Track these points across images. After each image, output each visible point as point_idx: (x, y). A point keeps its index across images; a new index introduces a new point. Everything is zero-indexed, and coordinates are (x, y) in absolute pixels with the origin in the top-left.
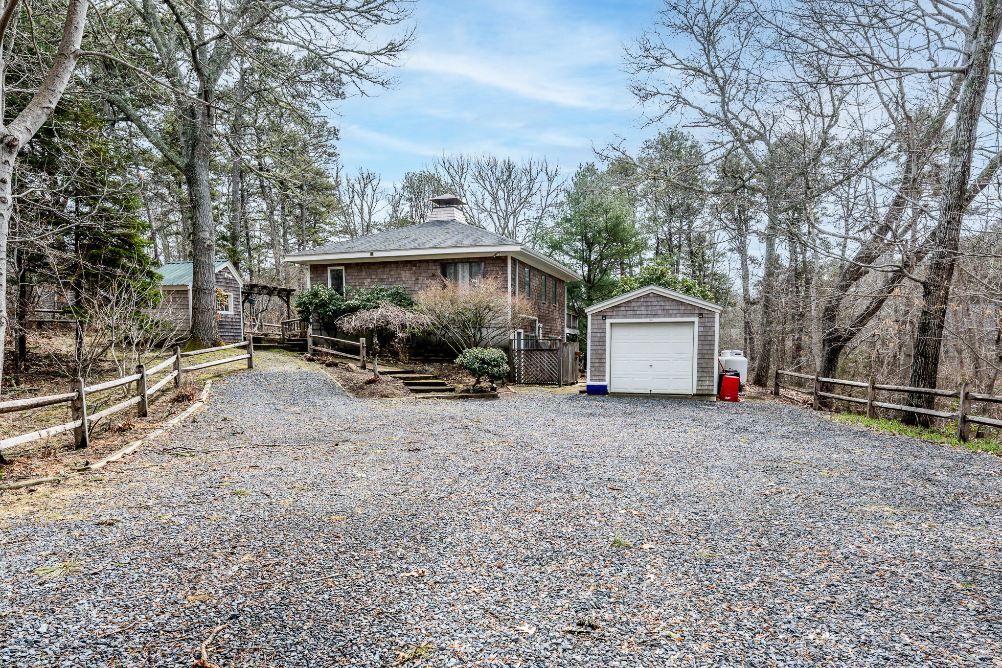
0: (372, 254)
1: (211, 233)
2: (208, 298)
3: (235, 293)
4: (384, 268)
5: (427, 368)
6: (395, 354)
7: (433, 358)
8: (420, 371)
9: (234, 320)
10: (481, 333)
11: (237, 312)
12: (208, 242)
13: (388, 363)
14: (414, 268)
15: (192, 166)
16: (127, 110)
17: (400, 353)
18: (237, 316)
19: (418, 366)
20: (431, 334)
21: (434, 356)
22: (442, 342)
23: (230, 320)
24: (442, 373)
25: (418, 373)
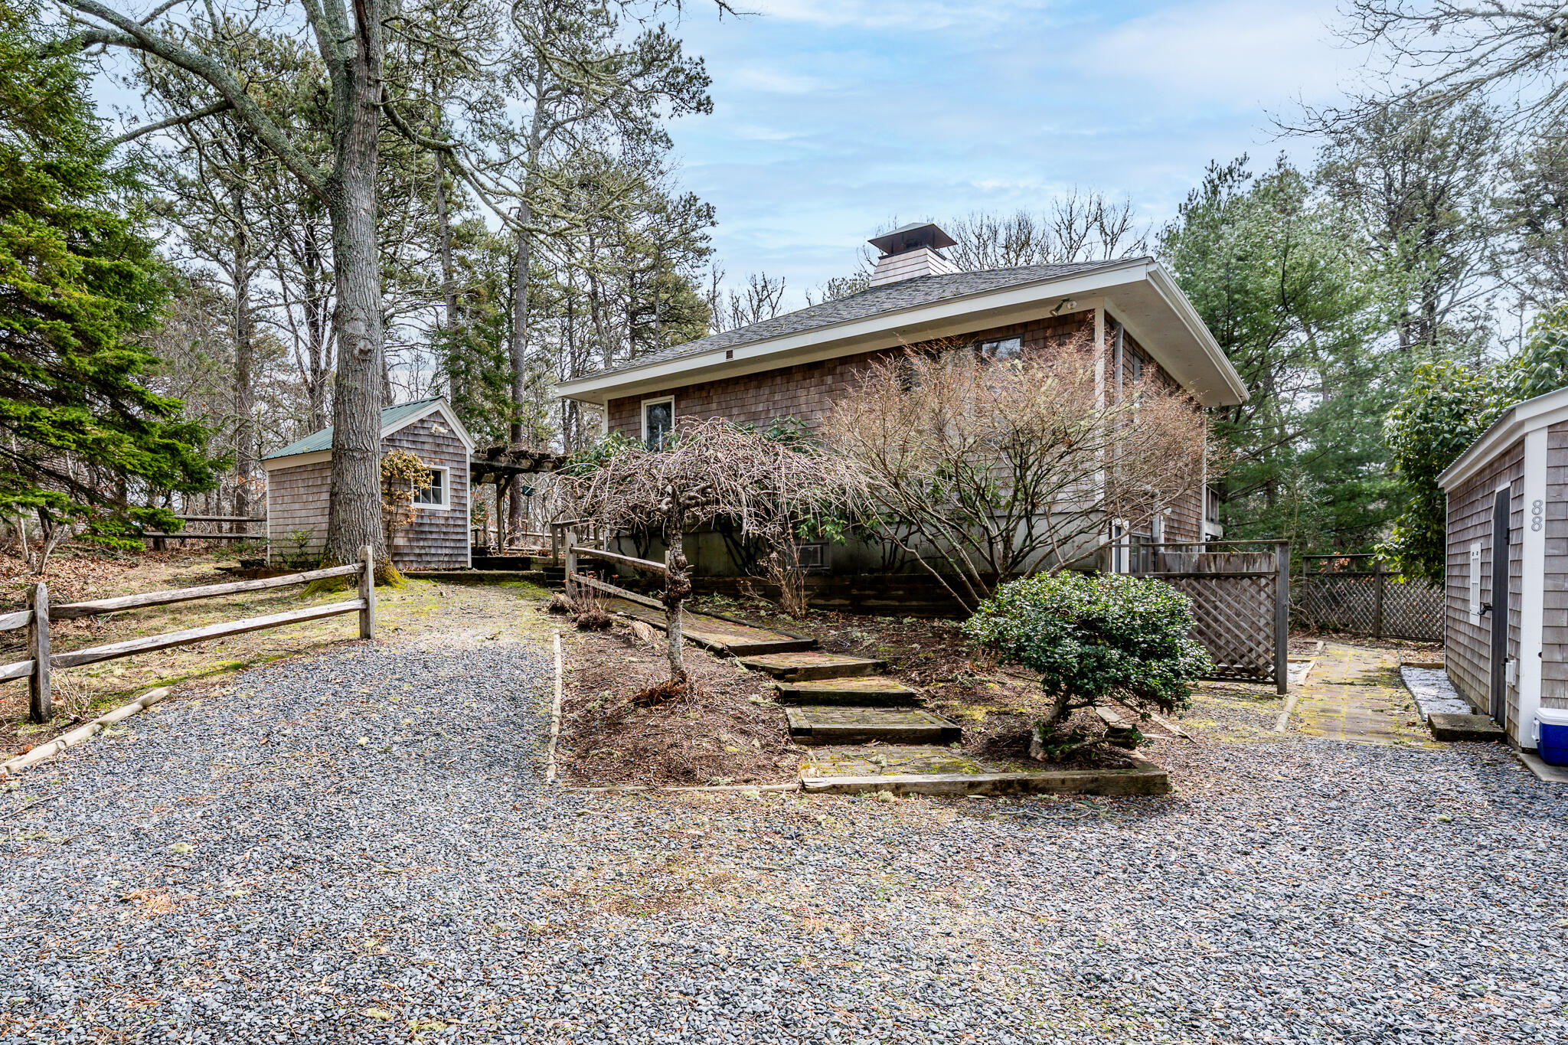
0: (729, 354)
1: (370, 325)
2: (360, 470)
3: (455, 465)
4: (759, 387)
5: (856, 633)
6: (773, 594)
7: (873, 602)
8: (835, 643)
9: (451, 522)
10: (1030, 527)
11: (459, 506)
12: (361, 345)
13: (754, 619)
14: (829, 380)
15: (336, 181)
16: (222, 80)
17: (785, 589)
18: (458, 515)
19: (830, 628)
20: (870, 536)
21: (876, 598)
22: (899, 556)
23: (442, 522)
24: (904, 653)
25: (829, 651)
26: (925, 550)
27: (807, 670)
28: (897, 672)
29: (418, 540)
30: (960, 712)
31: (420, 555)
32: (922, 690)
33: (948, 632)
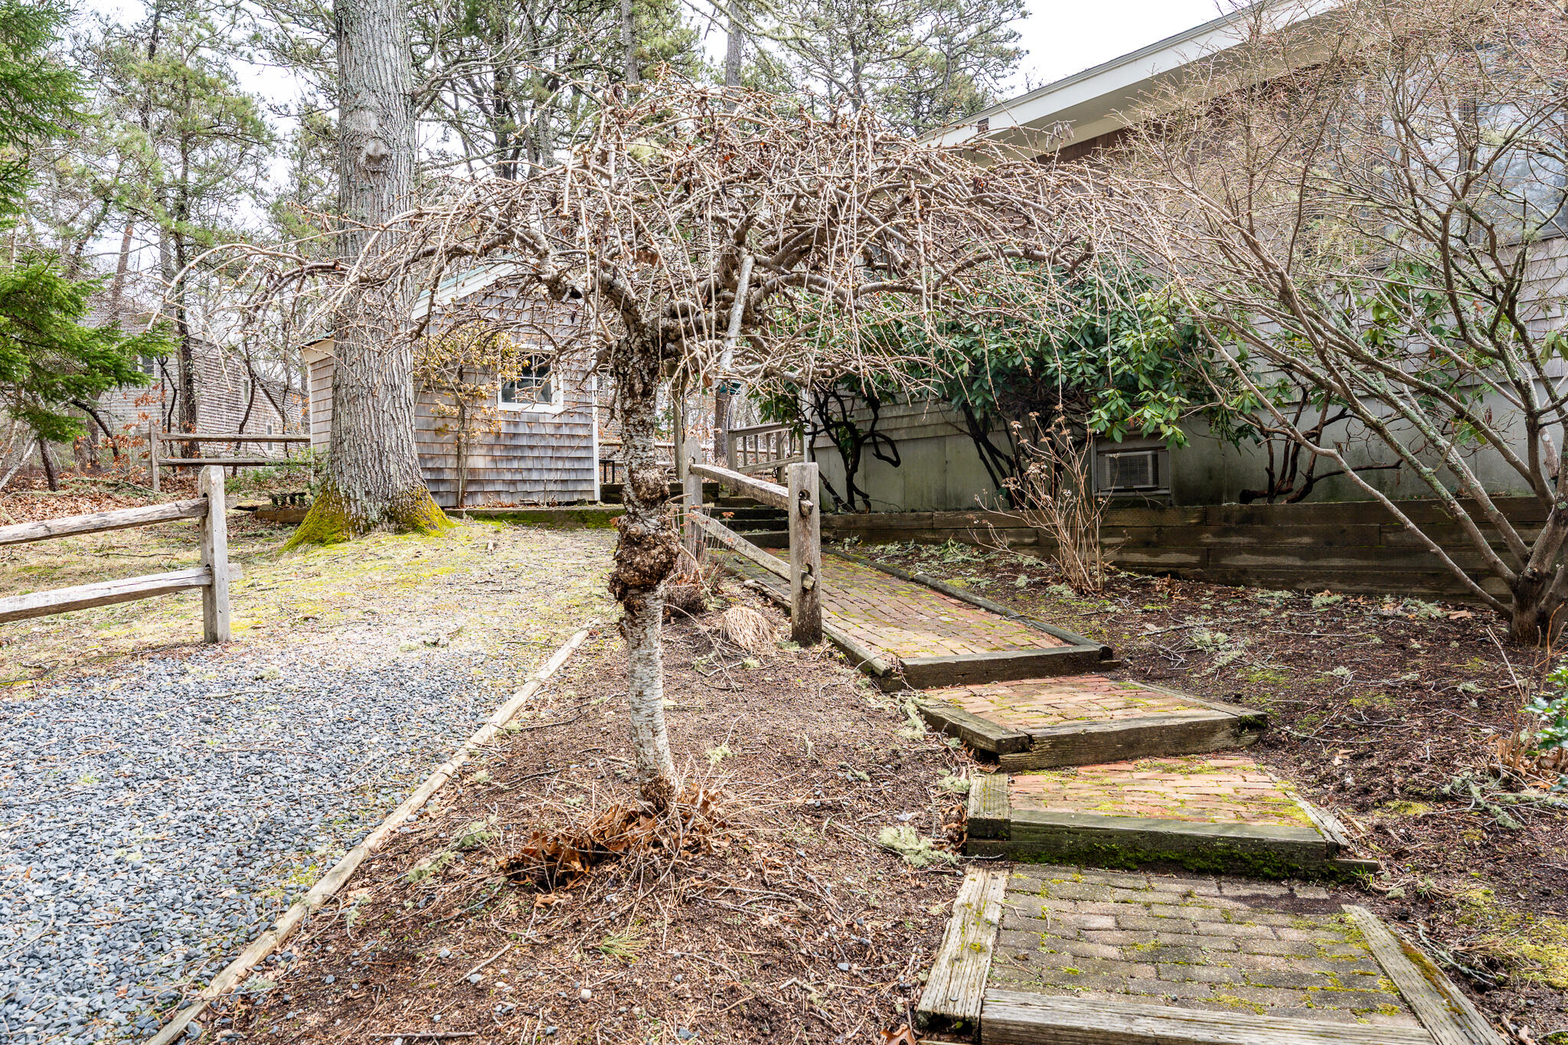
1: (386, 117)
5: (1203, 633)
7: (1246, 560)
8: (1152, 655)
9: (565, 431)
11: (579, 407)
12: (370, 148)
17: (1065, 535)
18: (577, 420)
19: (1148, 617)
20: (1243, 431)
21: (1252, 550)
22: (1303, 466)
23: (550, 430)
24: (1312, 690)
25: (1135, 675)
26: (1359, 455)
27: (1057, 741)
28: (1294, 746)
29: (509, 459)
30: (1497, 943)
31: (513, 482)
32: (1363, 824)
33: (1419, 633)
